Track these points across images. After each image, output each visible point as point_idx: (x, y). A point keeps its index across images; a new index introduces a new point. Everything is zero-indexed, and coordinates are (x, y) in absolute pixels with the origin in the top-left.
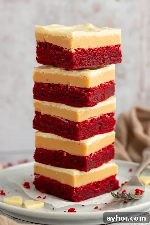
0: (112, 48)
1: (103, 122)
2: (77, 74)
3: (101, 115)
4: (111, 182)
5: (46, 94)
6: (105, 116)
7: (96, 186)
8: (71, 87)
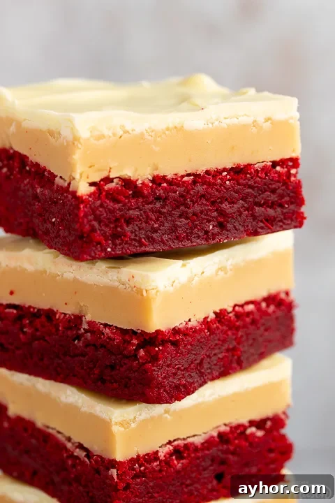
0: (257, 171)
1: (233, 453)
2: (110, 274)
3: (223, 429)
5: (11, 344)
6: (243, 433)
8: (90, 323)
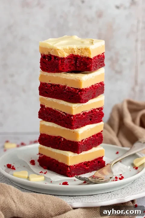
1: (93, 115)
3: (92, 109)
4: (99, 162)
5: (49, 92)
6: (95, 111)
7: (86, 165)
8: (68, 87)
